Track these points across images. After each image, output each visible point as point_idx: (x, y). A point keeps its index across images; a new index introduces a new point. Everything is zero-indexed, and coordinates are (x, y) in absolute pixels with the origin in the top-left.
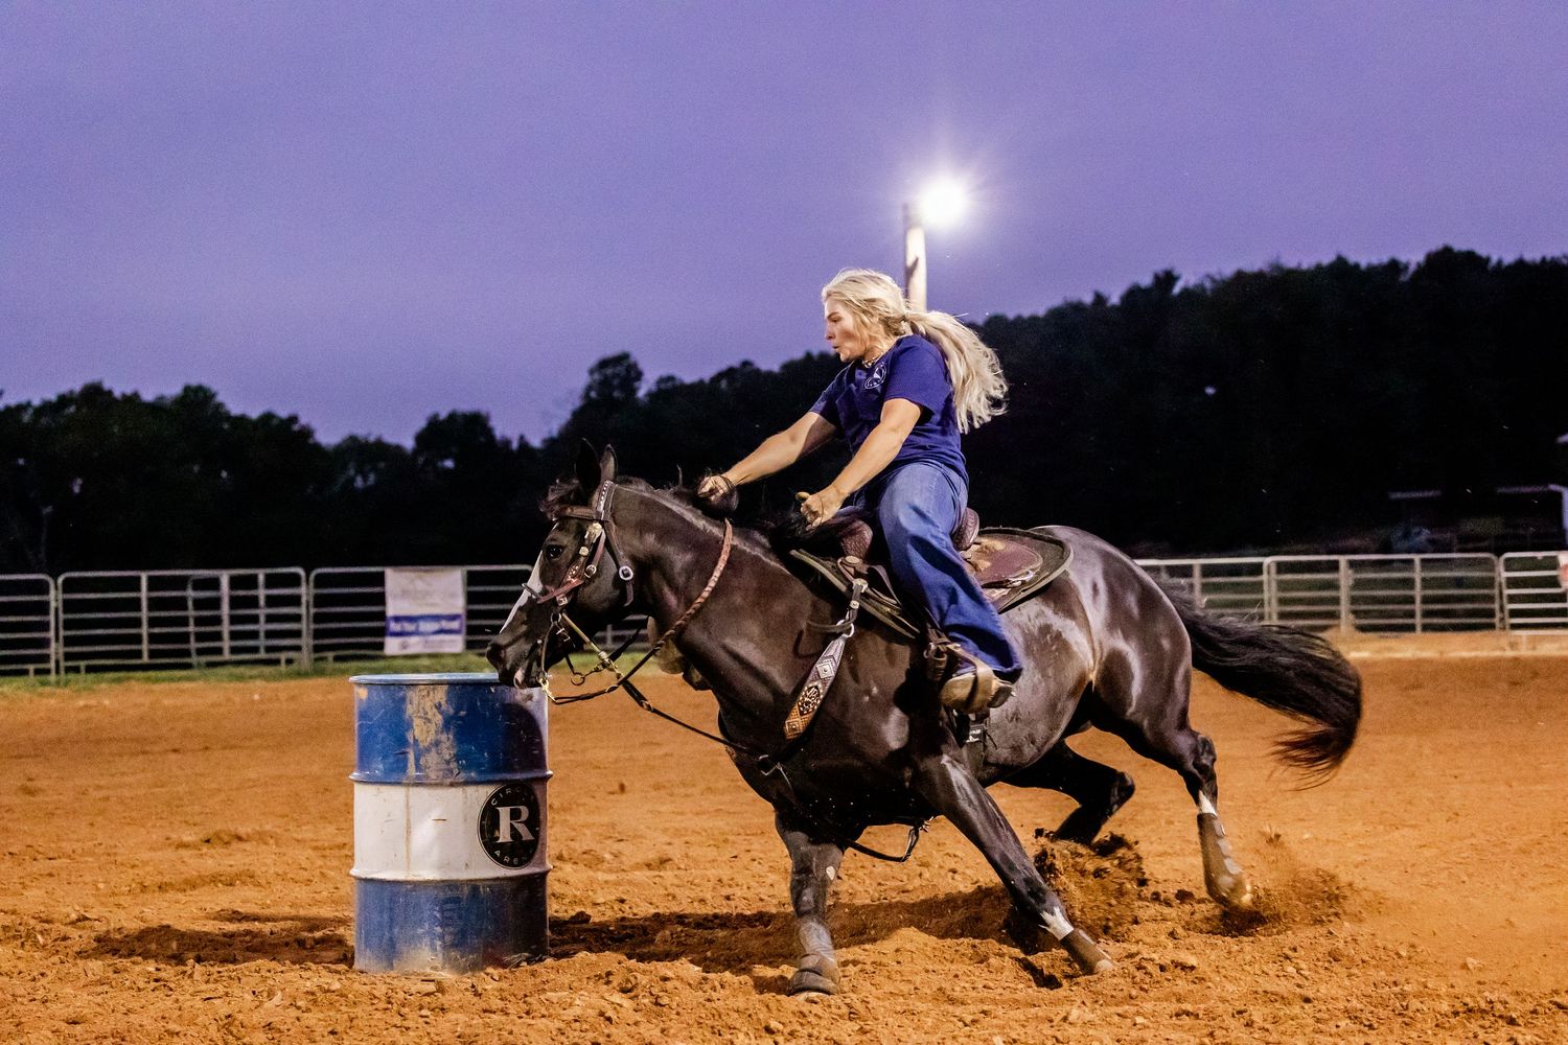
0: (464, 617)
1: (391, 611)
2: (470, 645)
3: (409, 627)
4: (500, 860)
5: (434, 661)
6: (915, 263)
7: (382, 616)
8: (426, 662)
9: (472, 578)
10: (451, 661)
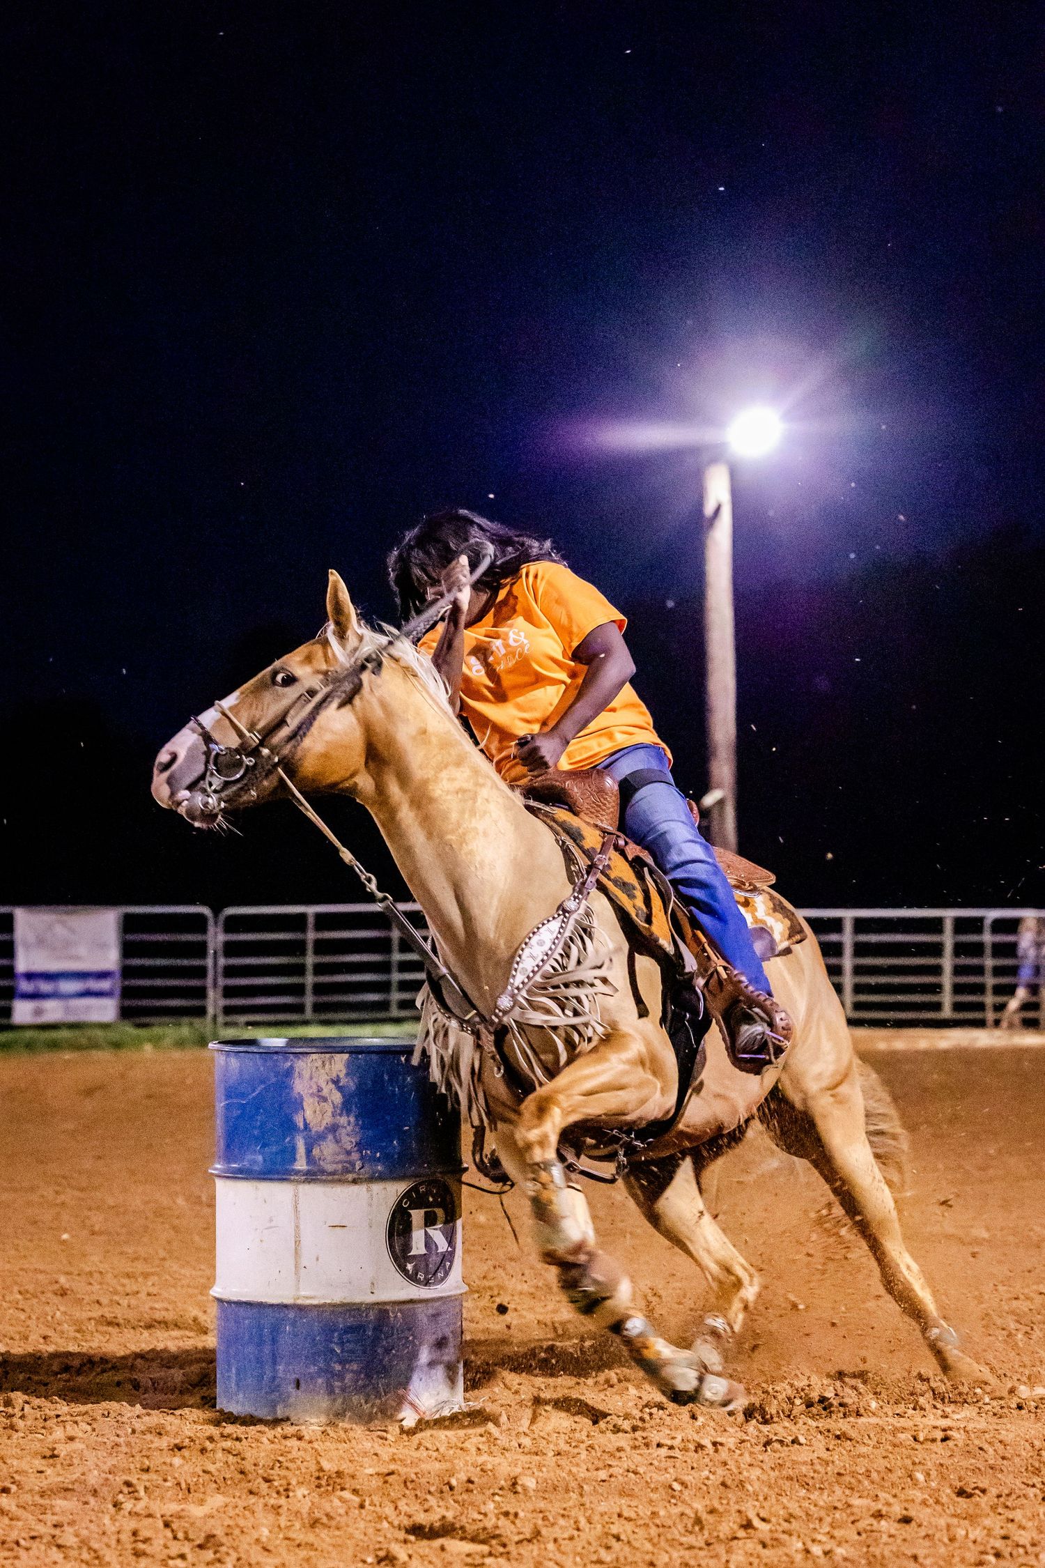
0: (118, 975)
1: (22, 965)
2: (126, 1013)
3: (45, 987)
4: (413, 1278)
5: (77, 1033)
6: (718, 510)
7: (9, 972)
8: (64, 1034)
9: (129, 924)
10: (99, 1033)
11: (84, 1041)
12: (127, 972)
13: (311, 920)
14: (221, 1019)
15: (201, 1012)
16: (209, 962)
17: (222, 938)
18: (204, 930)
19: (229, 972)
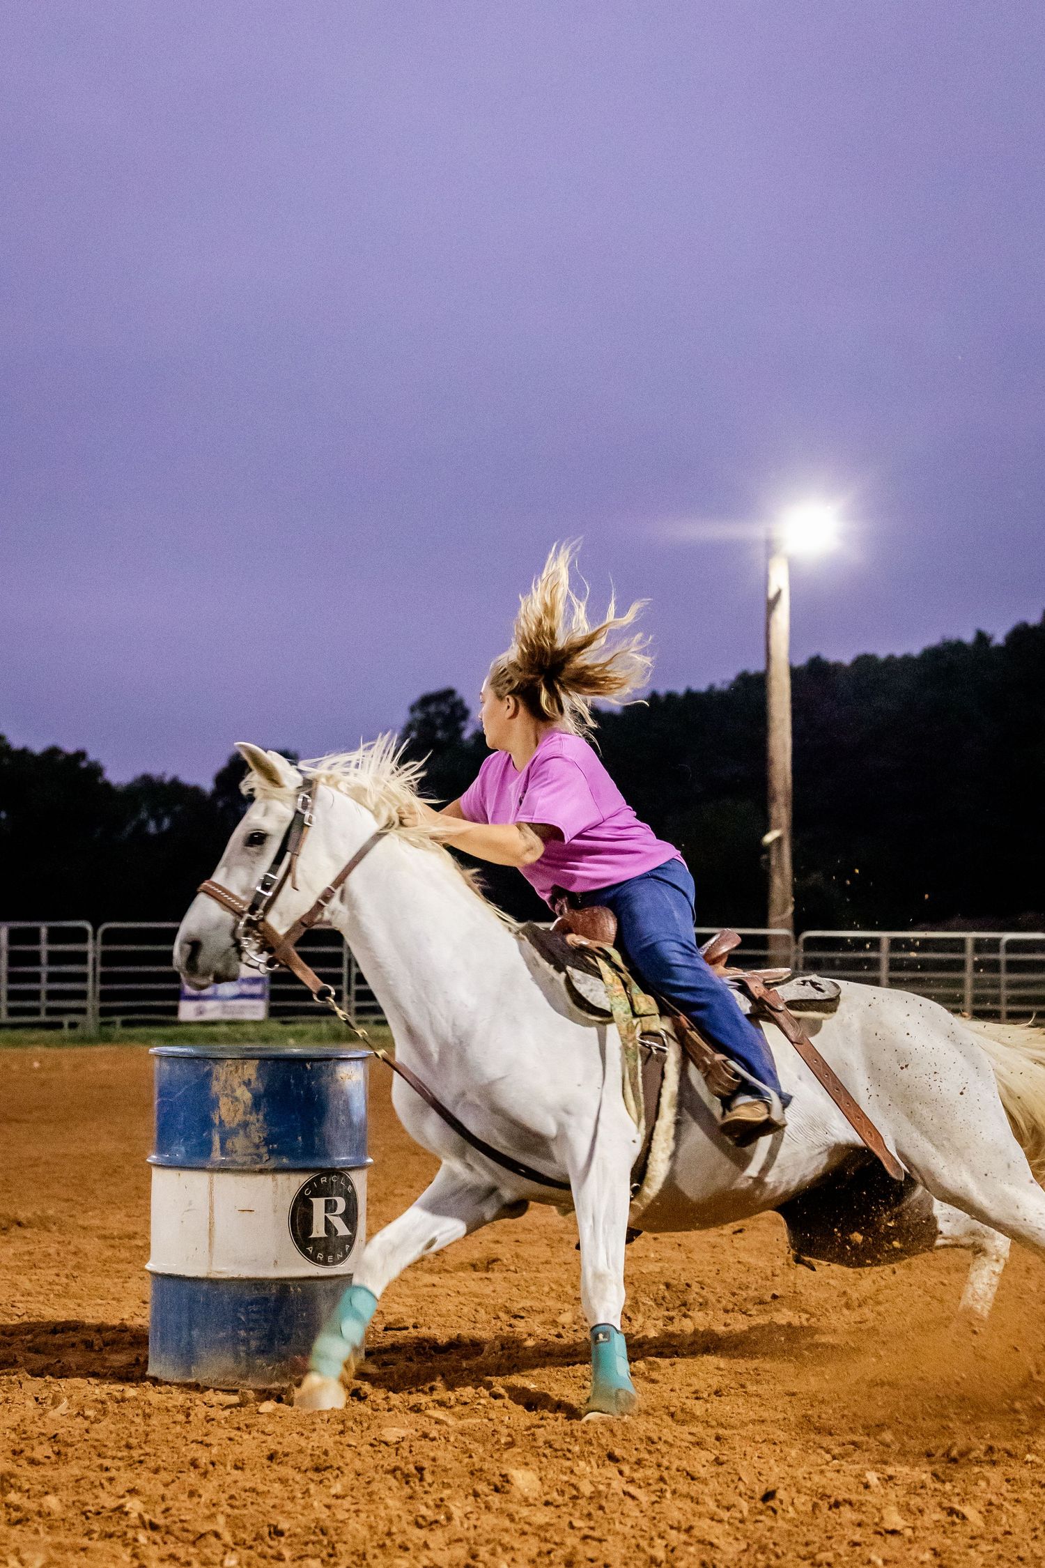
0: (267, 980)
2: (273, 1012)
4: (313, 1258)
5: (233, 1028)
6: (779, 594)
8: (222, 1029)
10: (251, 1029)
11: (238, 1036)
12: (273, 978)
16: (344, 971)
18: (339, 943)
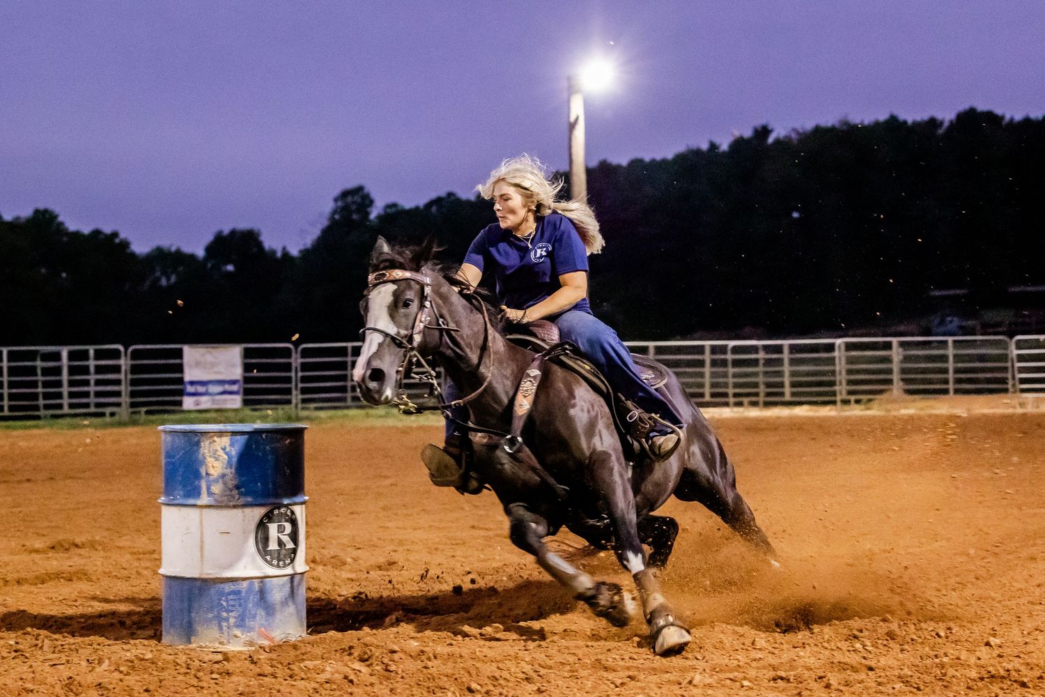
0: (242, 382)
1: (187, 378)
3: (201, 389)
4: (270, 563)
5: (220, 414)
6: (577, 119)
7: (180, 381)
8: (213, 415)
9: (247, 353)
11: (223, 419)
12: (247, 380)
13: (350, 351)
14: (300, 406)
15: (289, 402)
16: (293, 374)
17: (300, 360)
18: (289, 356)
19: (304, 379)
